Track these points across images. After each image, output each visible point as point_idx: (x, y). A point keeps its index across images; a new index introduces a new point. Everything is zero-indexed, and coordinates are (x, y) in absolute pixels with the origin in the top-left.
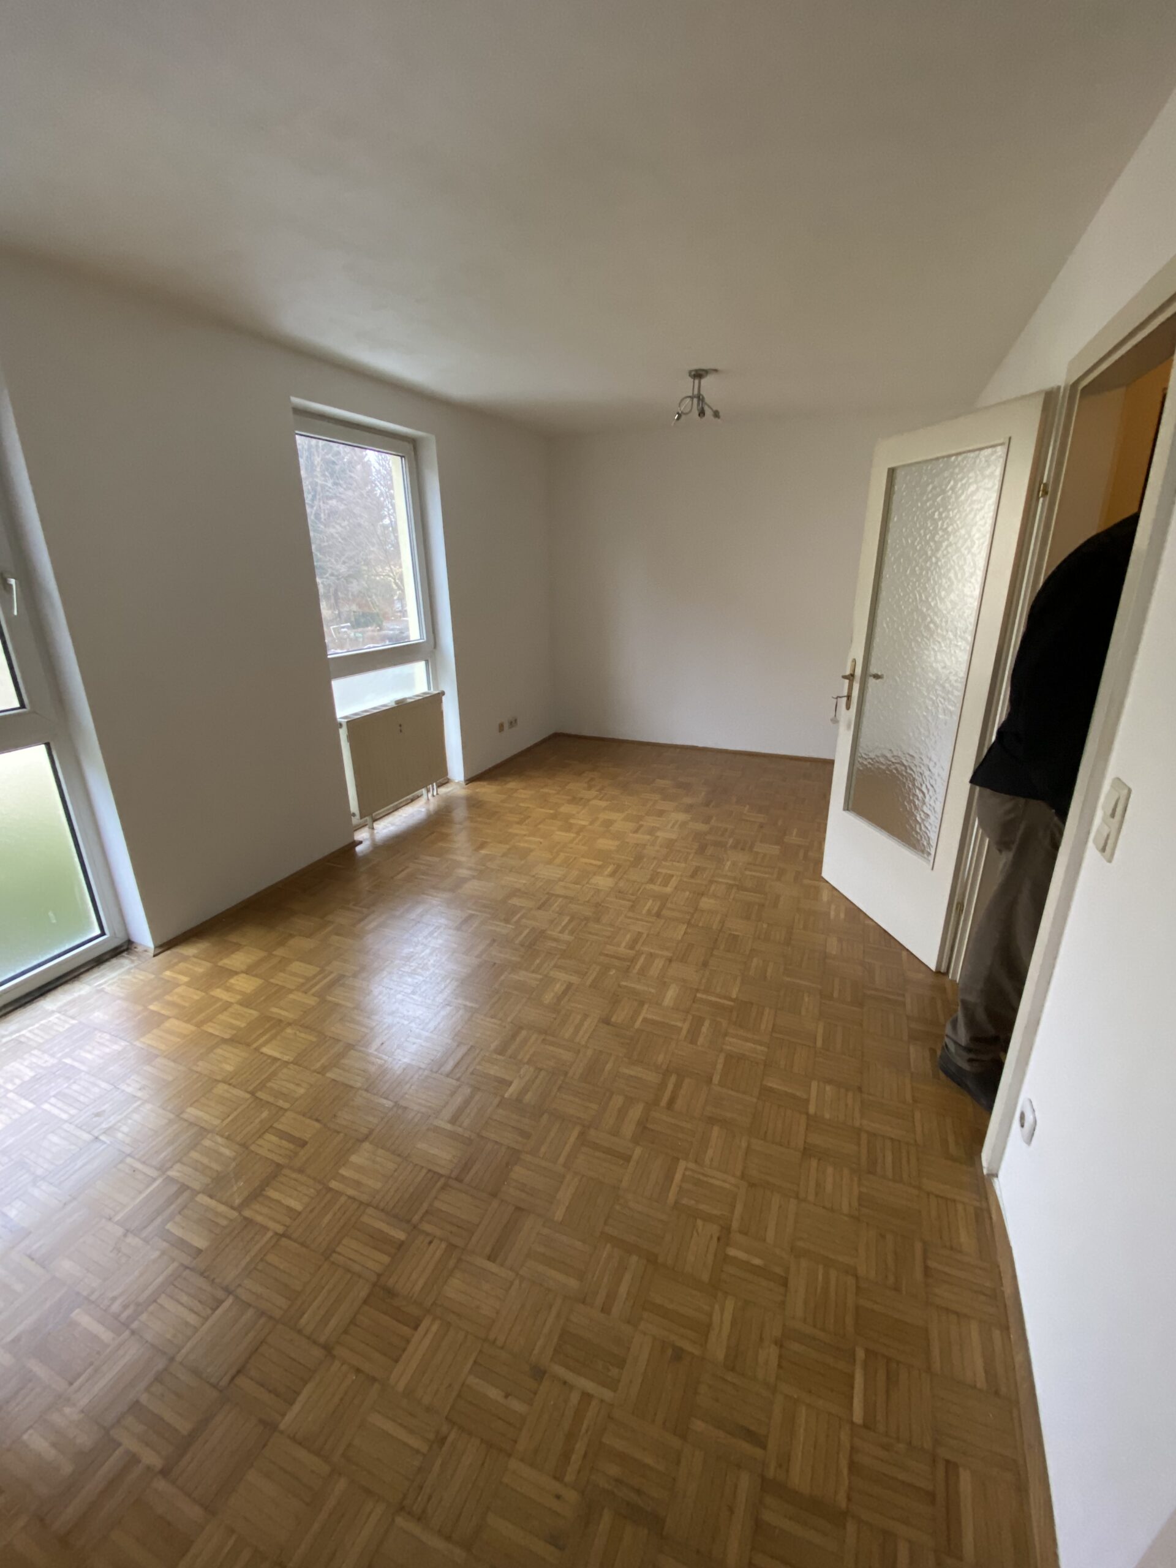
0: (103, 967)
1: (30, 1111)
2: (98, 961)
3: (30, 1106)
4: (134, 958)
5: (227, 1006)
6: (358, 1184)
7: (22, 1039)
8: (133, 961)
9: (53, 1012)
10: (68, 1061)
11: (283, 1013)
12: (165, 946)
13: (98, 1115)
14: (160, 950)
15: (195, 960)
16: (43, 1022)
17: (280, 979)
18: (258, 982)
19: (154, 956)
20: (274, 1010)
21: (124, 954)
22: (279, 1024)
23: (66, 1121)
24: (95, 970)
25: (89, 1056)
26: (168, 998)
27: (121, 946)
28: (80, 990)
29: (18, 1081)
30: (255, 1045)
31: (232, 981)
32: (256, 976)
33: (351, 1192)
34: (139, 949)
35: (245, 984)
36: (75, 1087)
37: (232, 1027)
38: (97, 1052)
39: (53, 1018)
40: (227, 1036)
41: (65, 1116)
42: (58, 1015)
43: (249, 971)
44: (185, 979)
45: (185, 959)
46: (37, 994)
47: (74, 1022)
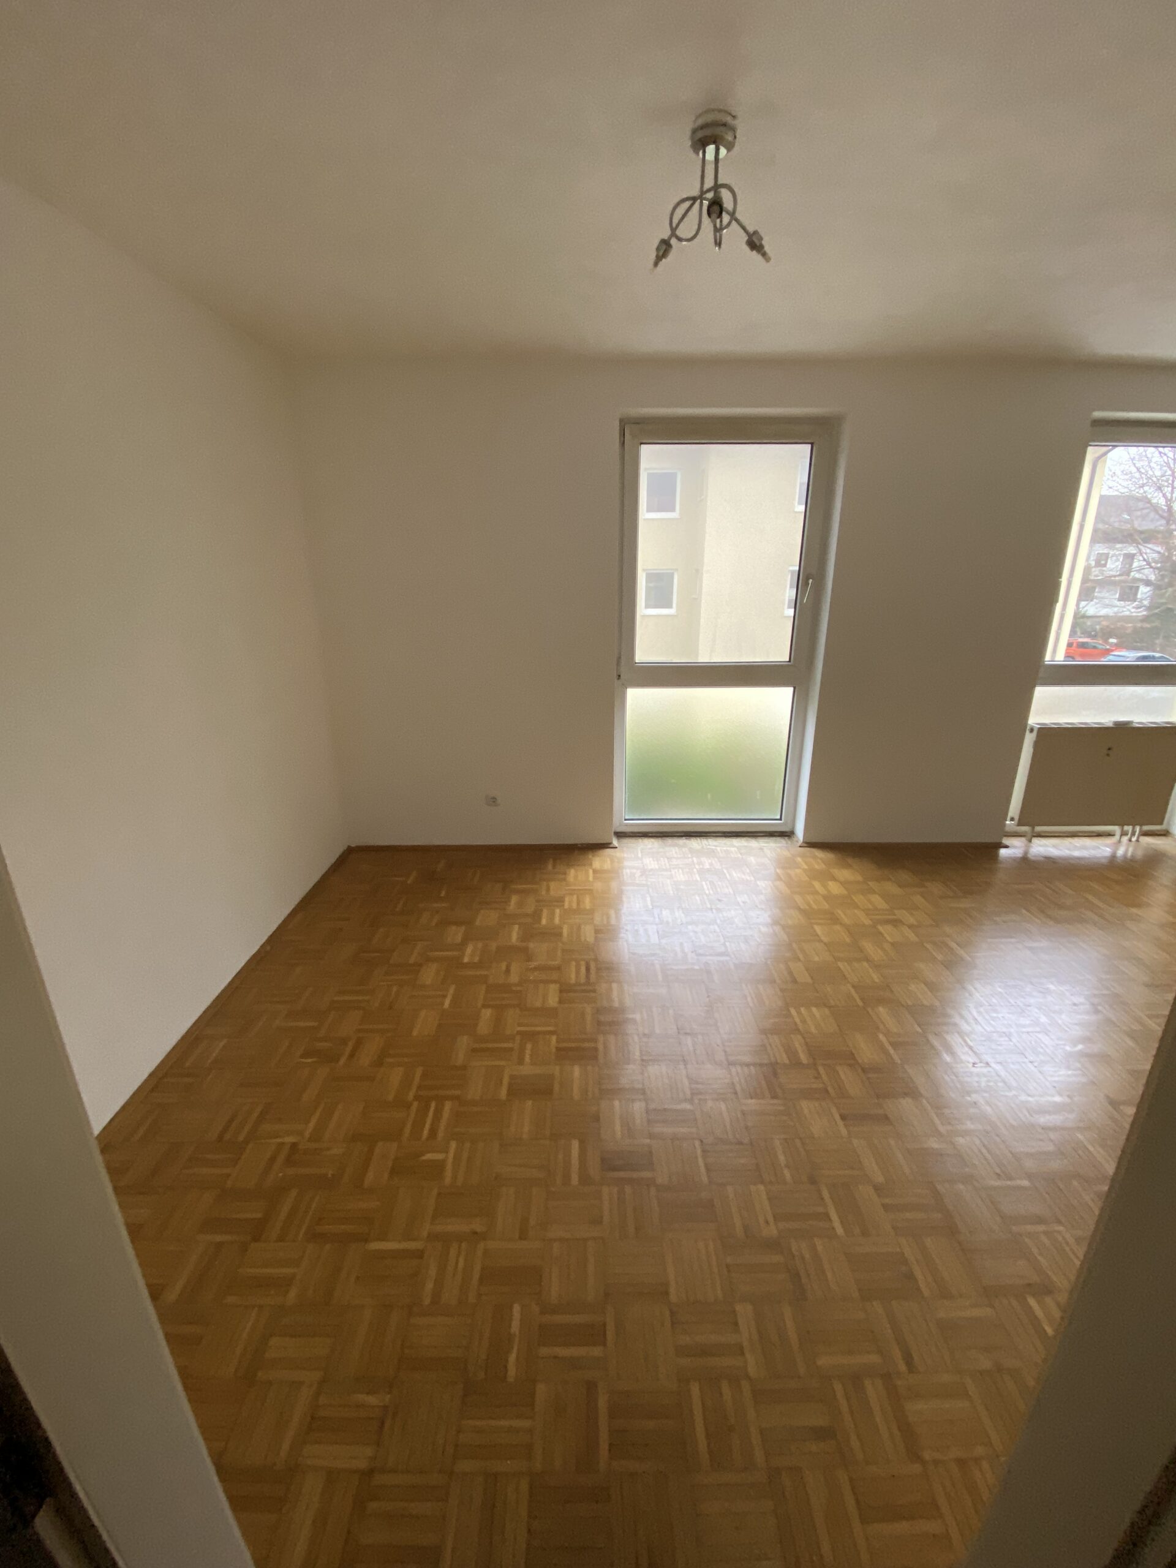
0: (771, 838)
1: (698, 881)
2: (771, 834)
3: (699, 879)
4: (789, 842)
5: (816, 893)
6: (804, 1021)
7: (715, 851)
8: (787, 843)
9: (735, 846)
10: (725, 871)
11: (843, 916)
12: (810, 844)
13: (719, 900)
14: (805, 845)
15: (819, 860)
16: (728, 848)
17: (859, 899)
18: (845, 892)
19: (800, 847)
20: (840, 912)
21: (786, 838)
22: (835, 920)
23: (706, 895)
24: (767, 838)
25: (735, 875)
26: (789, 871)
27: (786, 832)
28: (754, 843)
29: (701, 867)
30: (813, 921)
31: (830, 883)
32: (845, 888)
33: (797, 1020)
34: (795, 839)
35: (835, 888)
36: (720, 883)
37: (809, 904)
38: (739, 875)
39: (733, 849)
40: (802, 907)
41: (707, 892)
42: (736, 849)
43: (843, 884)
44: (806, 867)
45: (815, 857)
46: (734, 834)
47: (740, 855)
